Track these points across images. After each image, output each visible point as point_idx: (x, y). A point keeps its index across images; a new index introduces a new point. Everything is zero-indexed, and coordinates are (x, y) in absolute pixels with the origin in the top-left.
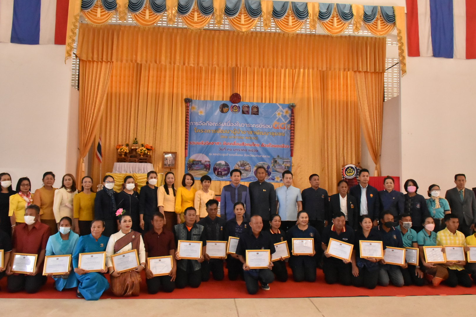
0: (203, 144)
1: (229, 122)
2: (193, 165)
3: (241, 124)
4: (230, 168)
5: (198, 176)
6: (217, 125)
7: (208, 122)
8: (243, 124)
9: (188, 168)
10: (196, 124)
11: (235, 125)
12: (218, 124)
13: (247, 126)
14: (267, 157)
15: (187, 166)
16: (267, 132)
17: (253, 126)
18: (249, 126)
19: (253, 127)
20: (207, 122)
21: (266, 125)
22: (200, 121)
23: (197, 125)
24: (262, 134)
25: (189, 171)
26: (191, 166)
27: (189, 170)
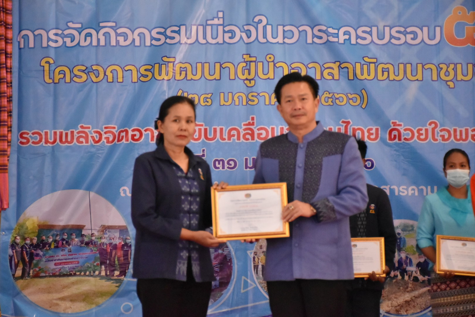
0: (87, 138)
1: (216, 21)
2: (41, 253)
3: (280, 28)
4: (230, 260)
5: (68, 304)
6: (154, 42)
7: (111, 27)
8: (286, 28)
9: (17, 266)
10: (49, 39)
11: (249, 37)
12: (164, 34)
13: (309, 41)
14: (421, 191)
15: (11, 258)
16: (414, 61)
17: (342, 38)
18: (321, 38)
19: (341, 41)
20: (107, 27)
21: (409, 30)
22: (70, 25)
23: (51, 44)
24: (392, 77)
25: (21, 282)
26: (32, 256)
27: (22, 277)
